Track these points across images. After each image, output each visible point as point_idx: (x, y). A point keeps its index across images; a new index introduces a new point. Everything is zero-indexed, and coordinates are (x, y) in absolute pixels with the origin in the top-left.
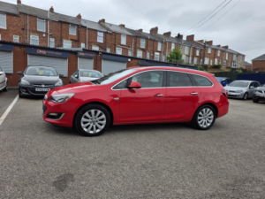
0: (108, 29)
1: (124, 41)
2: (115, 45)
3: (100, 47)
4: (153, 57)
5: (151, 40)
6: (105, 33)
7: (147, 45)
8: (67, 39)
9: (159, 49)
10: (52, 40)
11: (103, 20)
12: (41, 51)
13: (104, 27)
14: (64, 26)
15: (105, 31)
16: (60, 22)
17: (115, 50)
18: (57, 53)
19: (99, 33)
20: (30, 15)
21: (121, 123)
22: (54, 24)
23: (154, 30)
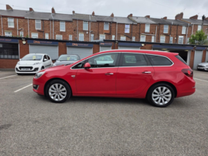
0: (134, 21)
1: (147, 29)
2: (140, 34)
3: (127, 36)
4: (177, 40)
5: (174, 25)
6: (131, 25)
7: (170, 30)
8: (102, 33)
9: (184, 32)
10: (92, 35)
11: (131, 15)
12: (74, 44)
13: (131, 20)
14: (100, 24)
15: (132, 23)
16: (98, 21)
17: (139, 38)
18: (85, 45)
19: (126, 26)
20: (79, 20)
21: (78, 95)
22: (94, 24)
23: (180, 16)
